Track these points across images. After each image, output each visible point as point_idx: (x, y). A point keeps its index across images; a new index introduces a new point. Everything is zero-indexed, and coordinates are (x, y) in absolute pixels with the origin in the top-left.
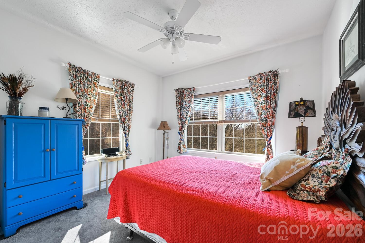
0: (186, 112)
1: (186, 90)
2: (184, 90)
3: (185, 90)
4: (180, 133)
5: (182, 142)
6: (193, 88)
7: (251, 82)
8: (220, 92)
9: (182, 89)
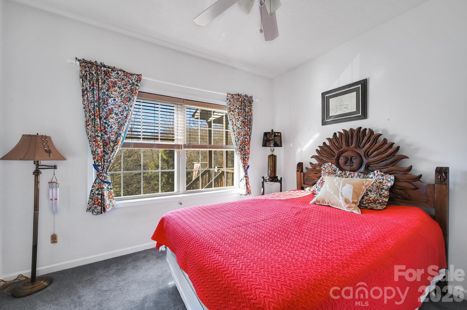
0: (116, 120)
1: (118, 73)
2: (110, 70)
3: (112, 70)
4: (100, 168)
5: (105, 188)
6: (138, 75)
7: (229, 100)
8: (186, 100)
9: (105, 66)
